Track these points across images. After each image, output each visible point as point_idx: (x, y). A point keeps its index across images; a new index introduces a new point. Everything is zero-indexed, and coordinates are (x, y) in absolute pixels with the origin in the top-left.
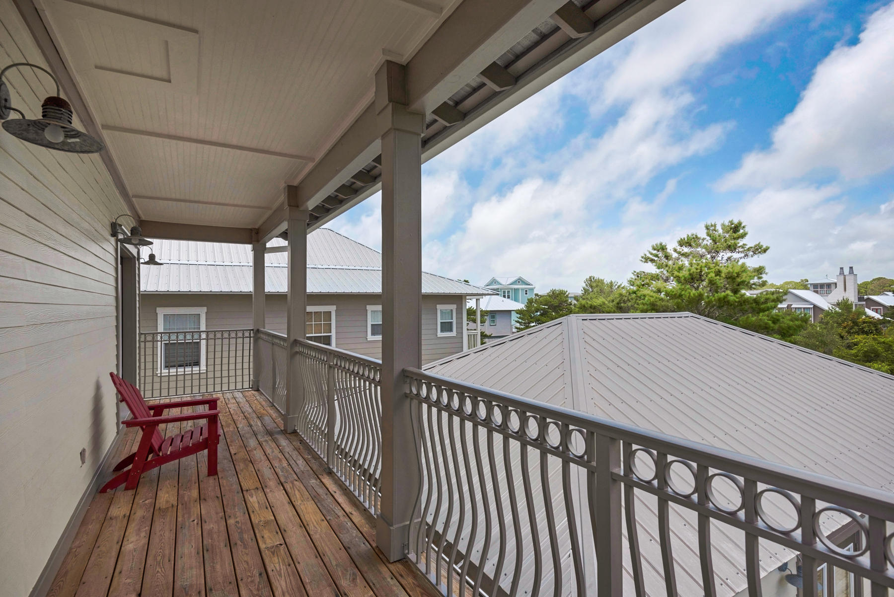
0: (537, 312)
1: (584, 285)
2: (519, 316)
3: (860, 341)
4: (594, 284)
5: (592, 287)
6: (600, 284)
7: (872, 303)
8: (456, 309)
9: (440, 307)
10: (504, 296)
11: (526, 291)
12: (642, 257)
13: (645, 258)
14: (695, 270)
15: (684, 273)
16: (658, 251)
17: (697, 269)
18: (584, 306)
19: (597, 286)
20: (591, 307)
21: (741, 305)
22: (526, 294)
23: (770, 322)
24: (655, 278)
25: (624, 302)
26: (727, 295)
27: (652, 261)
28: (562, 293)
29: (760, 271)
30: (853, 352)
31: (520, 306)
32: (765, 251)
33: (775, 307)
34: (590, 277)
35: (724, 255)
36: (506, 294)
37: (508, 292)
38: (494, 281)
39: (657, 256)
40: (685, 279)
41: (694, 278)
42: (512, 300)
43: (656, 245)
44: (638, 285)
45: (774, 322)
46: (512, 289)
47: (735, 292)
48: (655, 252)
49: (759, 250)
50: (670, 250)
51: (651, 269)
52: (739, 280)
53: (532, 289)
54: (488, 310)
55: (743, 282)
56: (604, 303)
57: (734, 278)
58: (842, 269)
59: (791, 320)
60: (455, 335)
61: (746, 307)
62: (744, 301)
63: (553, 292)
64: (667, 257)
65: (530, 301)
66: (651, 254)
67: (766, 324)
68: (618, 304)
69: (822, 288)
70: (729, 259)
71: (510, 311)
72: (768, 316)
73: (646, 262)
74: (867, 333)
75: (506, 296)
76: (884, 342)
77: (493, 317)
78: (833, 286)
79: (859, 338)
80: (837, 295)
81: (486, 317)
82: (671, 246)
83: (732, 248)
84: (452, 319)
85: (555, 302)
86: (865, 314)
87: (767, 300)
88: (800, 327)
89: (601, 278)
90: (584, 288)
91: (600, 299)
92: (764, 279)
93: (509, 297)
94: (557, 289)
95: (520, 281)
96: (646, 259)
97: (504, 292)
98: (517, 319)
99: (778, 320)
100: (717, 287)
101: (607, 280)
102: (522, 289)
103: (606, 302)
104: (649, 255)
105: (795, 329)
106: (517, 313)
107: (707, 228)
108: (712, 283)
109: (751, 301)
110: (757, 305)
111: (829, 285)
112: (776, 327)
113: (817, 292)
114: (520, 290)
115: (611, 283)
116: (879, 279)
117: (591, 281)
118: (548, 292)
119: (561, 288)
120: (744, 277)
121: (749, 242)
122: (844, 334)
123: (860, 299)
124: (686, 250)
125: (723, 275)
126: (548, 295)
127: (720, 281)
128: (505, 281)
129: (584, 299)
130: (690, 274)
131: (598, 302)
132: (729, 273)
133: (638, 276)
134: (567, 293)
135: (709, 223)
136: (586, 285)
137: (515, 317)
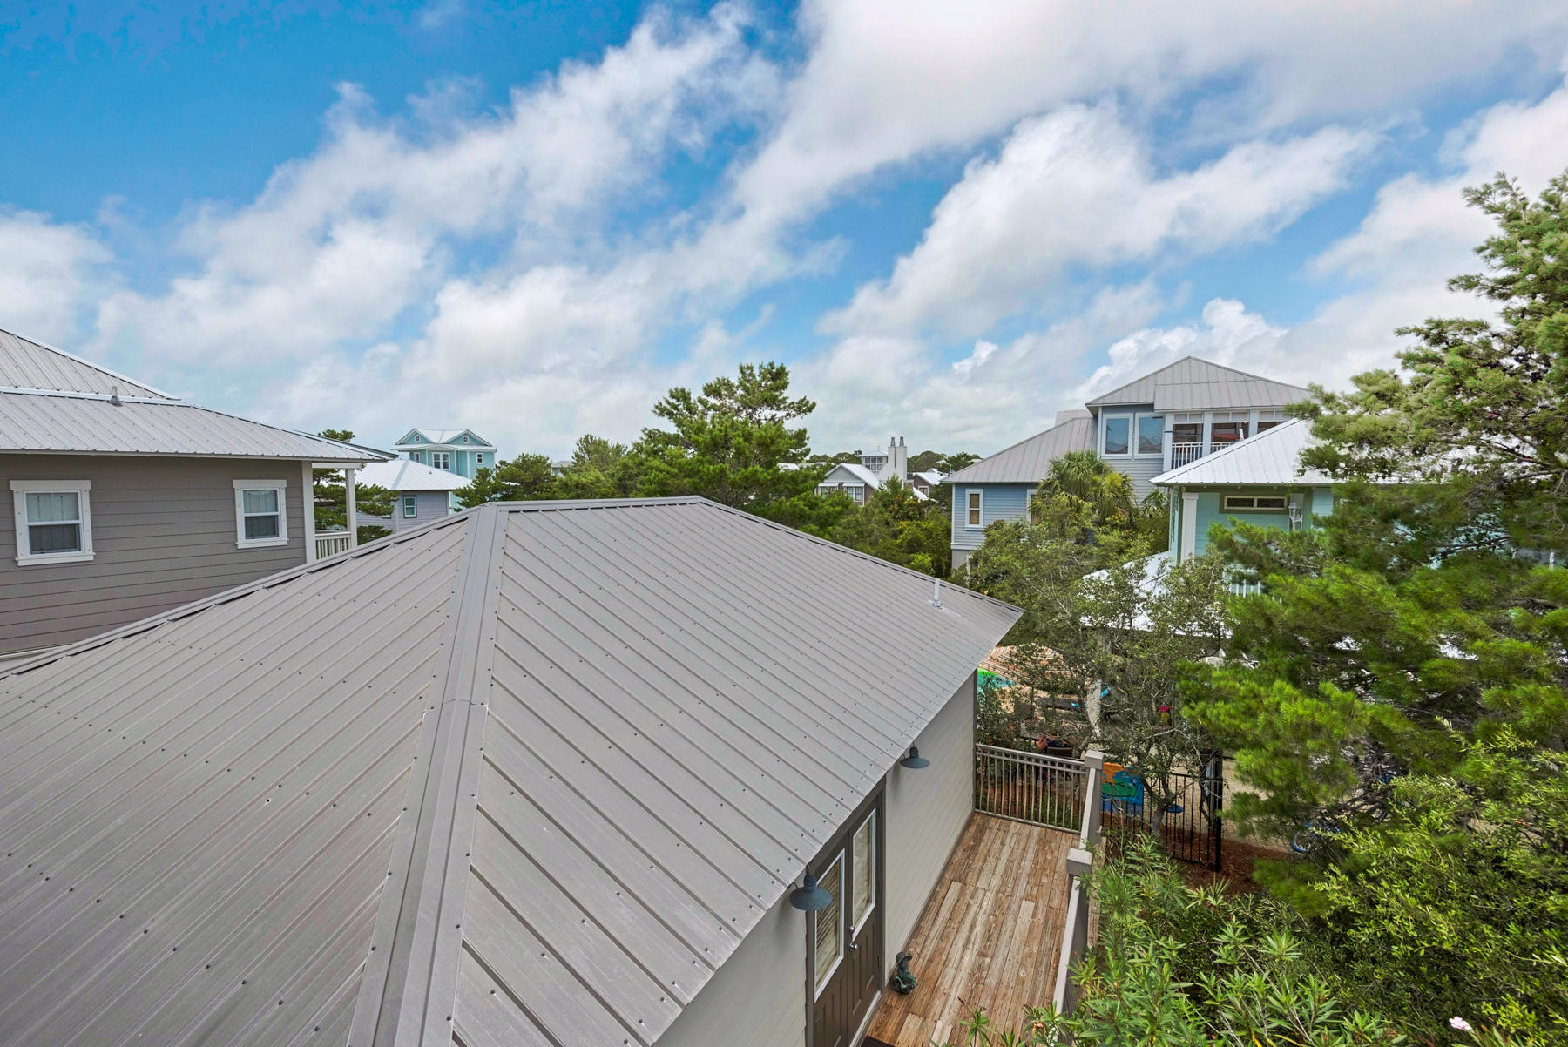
0: (495, 493)
1: (577, 449)
2: (461, 500)
3: (904, 529)
4: (593, 449)
5: (588, 452)
6: (601, 448)
7: (920, 482)
8: (286, 489)
9: (240, 486)
10: (437, 465)
11: (480, 456)
12: (656, 407)
13: (660, 409)
14: (717, 432)
15: (704, 438)
16: (678, 400)
17: (721, 431)
18: (566, 485)
19: (596, 451)
20: (577, 486)
21: (774, 484)
22: (480, 461)
23: (806, 508)
24: (674, 440)
25: (630, 477)
26: (756, 471)
27: (670, 414)
28: (540, 462)
29: (800, 436)
30: (898, 541)
31: (465, 482)
32: (810, 410)
33: (816, 486)
34: (586, 437)
35: (765, 413)
36: (440, 460)
37: (445, 457)
38: (415, 436)
39: (675, 407)
40: (706, 446)
41: (717, 446)
42: (452, 472)
43: (676, 390)
44: (647, 452)
45: (811, 508)
46: (452, 452)
47: (770, 465)
48: (674, 401)
49: (804, 407)
50: (694, 398)
51: (670, 427)
52: (773, 448)
53: (491, 453)
54: (398, 489)
55: (779, 452)
56: (598, 480)
57: (768, 446)
58: (893, 439)
59: (831, 505)
60: (286, 543)
61: (781, 487)
62: (779, 479)
63: (524, 458)
64: (691, 410)
65: (483, 474)
66: (669, 403)
67: (801, 510)
68: (620, 480)
69: (874, 462)
70: (773, 418)
71: (445, 492)
72: (804, 500)
73: (661, 415)
74: (911, 518)
75: (441, 465)
76: (926, 529)
77: (410, 502)
78: (884, 460)
79: (904, 524)
80: (887, 472)
81: (392, 503)
82: (696, 394)
83: (772, 402)
84: (277, 510)
85: (528, 477)
86: (912, 494)
87: (806, 477)
88: (840, 513)
89: (604, 438)
90: (576, 454)
91: (592, 473)
92: (807, 447)
93: (445, 466)
94: (531, 453)
95: (467, 437)
96: (662, 411)
97: (437, 457)
98: (458, 506)
99: (816, 505)
100: (747, 458)
101: (612, 443)
102: (472, 453)
103: (603, 478)
104: (664, 404)
105: (835, 517)
106: (457, 495)
107: (742, 370)
108: (739, 452)
109: (787, 479)
110: (795, 484)
111: (880, 459)
112: (814, 513)
113: (868, 467)
114: (468, 454)
115: (618, 446)
116: (928, 452)
117: (587, 442)
118: (515, 458)
119: (538, 453)
120: (782, 445)
121: (792, 394)
122: (890, 520)
123: (909, 477)
124: (712, 401)
125: (754, 442)
126: (516, 465)
127: (752, 450)
128: (439, 436)
129: (575, 472)
130: (712, 438)
131: (590, 477)
132: (761, 437)
133: (650, 437)
134: (549, 462)
135: (745, 365)
136: (580, 449)
137: (454, 501)
